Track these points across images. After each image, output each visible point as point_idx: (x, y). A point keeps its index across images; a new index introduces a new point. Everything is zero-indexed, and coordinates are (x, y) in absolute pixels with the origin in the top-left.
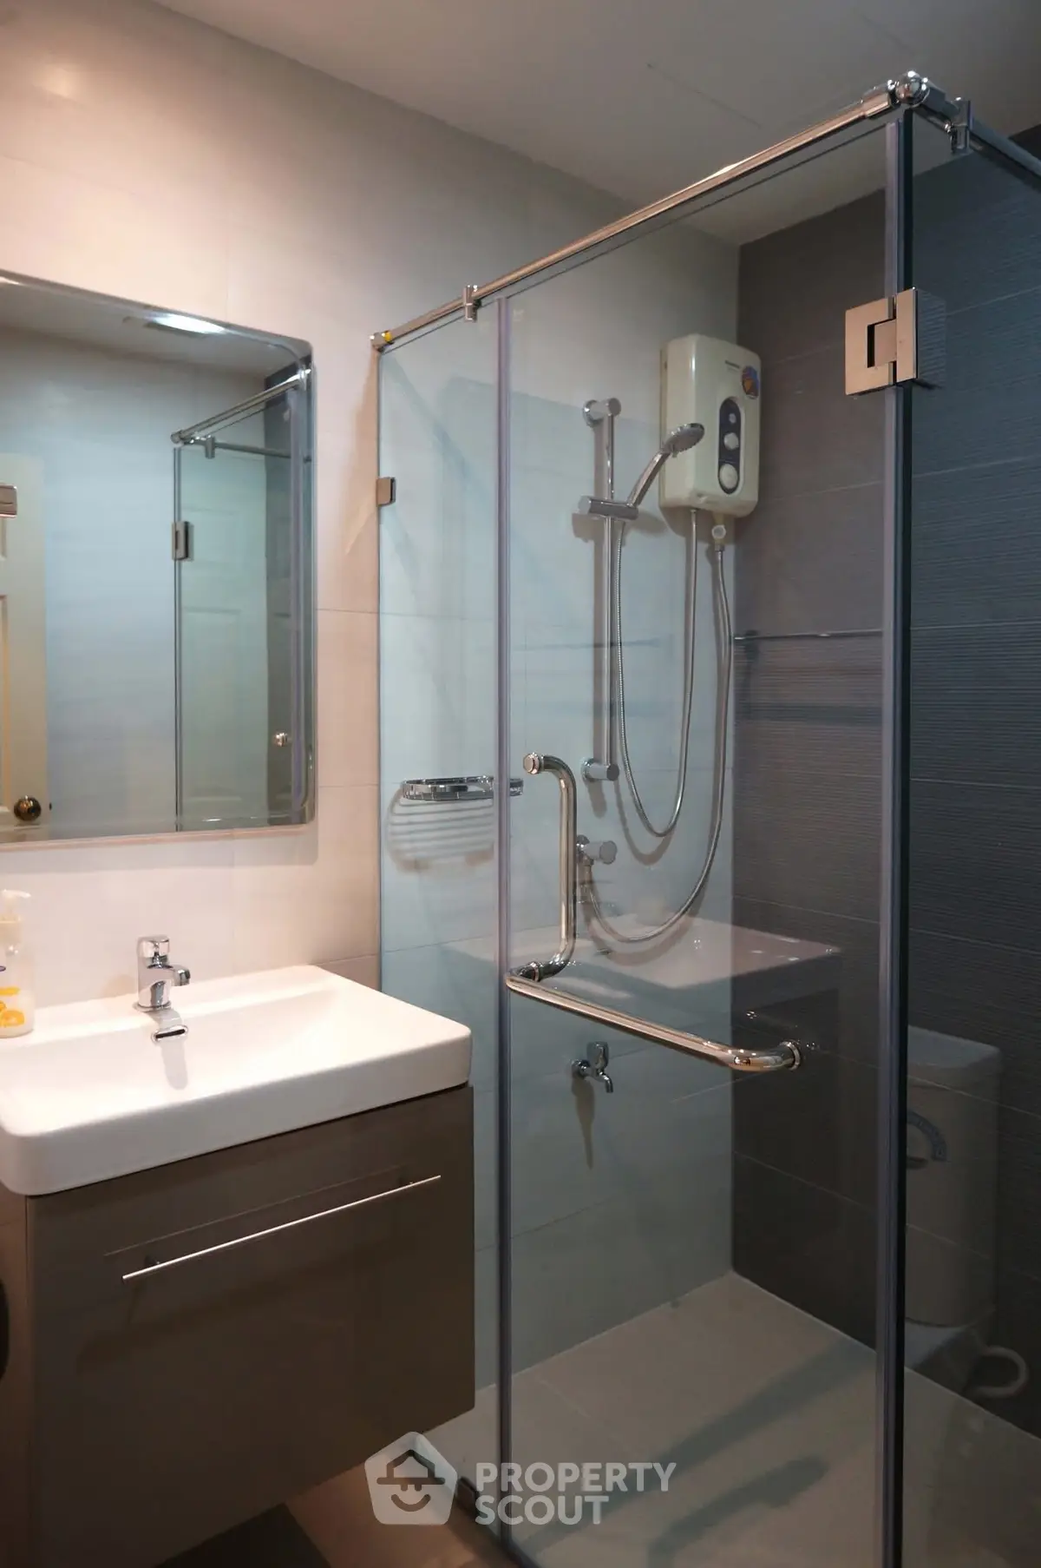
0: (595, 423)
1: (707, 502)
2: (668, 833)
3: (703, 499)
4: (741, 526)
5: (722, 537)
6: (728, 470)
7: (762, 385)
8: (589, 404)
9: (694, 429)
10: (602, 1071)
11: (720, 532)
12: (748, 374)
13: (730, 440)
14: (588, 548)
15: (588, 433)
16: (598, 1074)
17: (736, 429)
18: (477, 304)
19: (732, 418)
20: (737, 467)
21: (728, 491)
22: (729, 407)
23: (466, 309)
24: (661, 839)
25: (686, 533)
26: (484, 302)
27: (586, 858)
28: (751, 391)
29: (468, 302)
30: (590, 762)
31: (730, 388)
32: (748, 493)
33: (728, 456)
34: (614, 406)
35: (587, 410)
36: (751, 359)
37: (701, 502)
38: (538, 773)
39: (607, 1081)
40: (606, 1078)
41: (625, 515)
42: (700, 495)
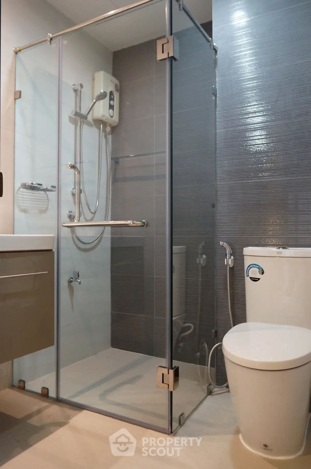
0: (75, 91)
1: (106, 119)
2: (94, 213)
3: (105, 118)
4: (114, 129)
5: (109, 130)
6: (111, 110)
7: (120, 89)
8: (74, 85)
9: (105, 93)
10: (78, 279)
11: (108, 129)
12: (116, 86)
13: (112, 102)
14: (73, 127)
15: (73, 94)
16: (76, 280)
17: (113, 100)
18: (51, 39)
19: (112, 97)
20: (113, 110)
21: (112, 117)
22: (111, 93)
23: (48, 41)
24: (93, 214)
25: (99, 129)
26: (53, 39)
27: (72, 217)
28: (117, 90)
29: (48, 38)
30: (73, 189)
31: (111, 88)
32: (116, 119)
33: (111, 107)
34: (82, 86)
35: (73, 87)
36: (117, 82)
37: (104, 119)
38: (70, 169)
39: (79, 282)
40: (79, 281)
41: (84, 117)
42: (104, 116)
